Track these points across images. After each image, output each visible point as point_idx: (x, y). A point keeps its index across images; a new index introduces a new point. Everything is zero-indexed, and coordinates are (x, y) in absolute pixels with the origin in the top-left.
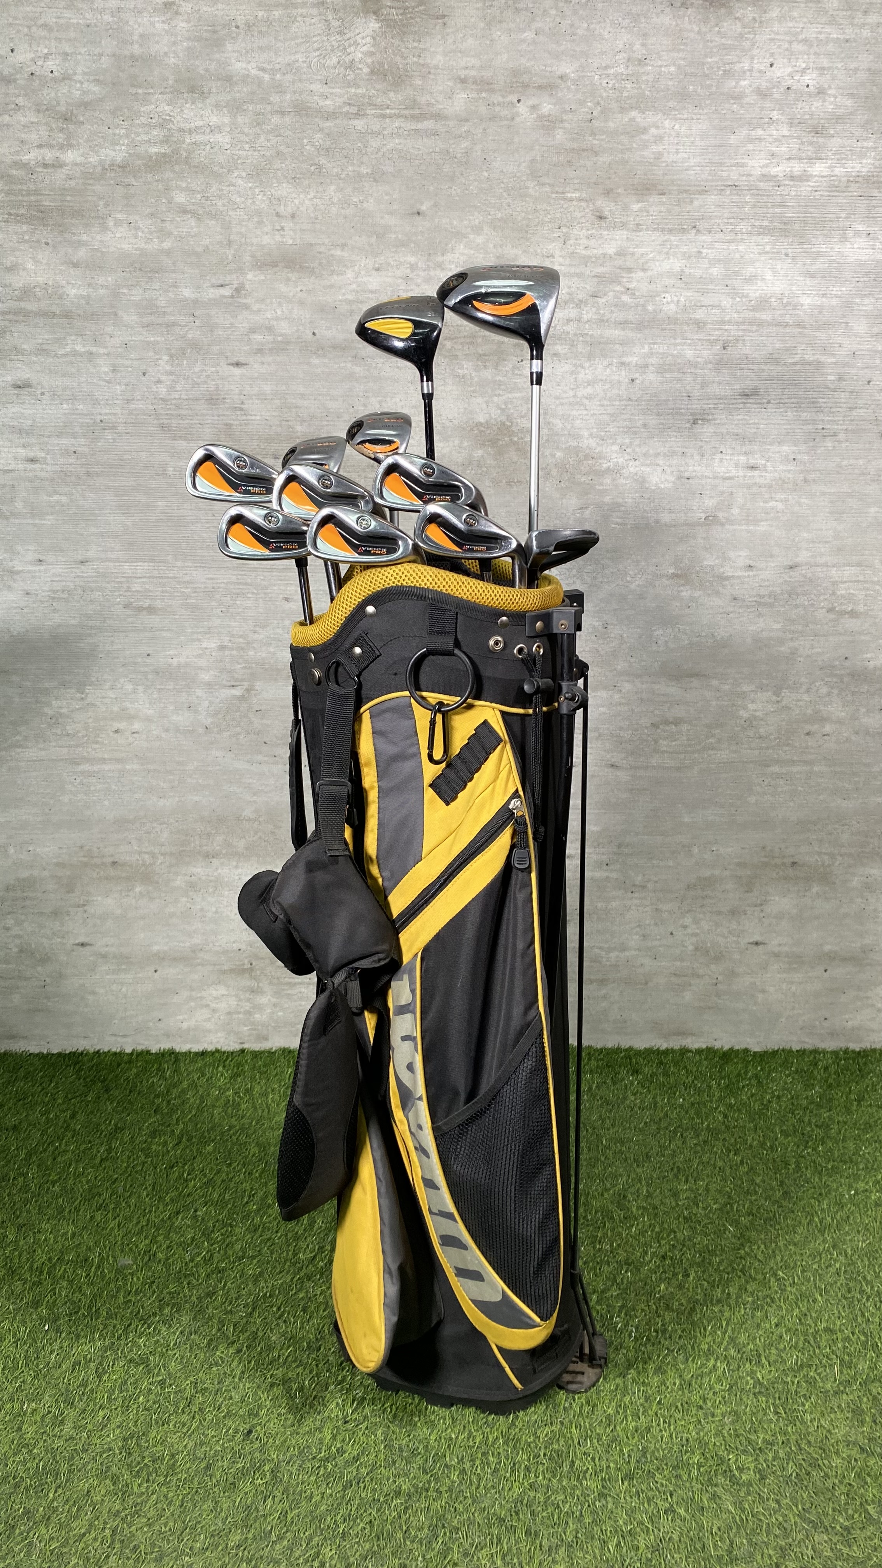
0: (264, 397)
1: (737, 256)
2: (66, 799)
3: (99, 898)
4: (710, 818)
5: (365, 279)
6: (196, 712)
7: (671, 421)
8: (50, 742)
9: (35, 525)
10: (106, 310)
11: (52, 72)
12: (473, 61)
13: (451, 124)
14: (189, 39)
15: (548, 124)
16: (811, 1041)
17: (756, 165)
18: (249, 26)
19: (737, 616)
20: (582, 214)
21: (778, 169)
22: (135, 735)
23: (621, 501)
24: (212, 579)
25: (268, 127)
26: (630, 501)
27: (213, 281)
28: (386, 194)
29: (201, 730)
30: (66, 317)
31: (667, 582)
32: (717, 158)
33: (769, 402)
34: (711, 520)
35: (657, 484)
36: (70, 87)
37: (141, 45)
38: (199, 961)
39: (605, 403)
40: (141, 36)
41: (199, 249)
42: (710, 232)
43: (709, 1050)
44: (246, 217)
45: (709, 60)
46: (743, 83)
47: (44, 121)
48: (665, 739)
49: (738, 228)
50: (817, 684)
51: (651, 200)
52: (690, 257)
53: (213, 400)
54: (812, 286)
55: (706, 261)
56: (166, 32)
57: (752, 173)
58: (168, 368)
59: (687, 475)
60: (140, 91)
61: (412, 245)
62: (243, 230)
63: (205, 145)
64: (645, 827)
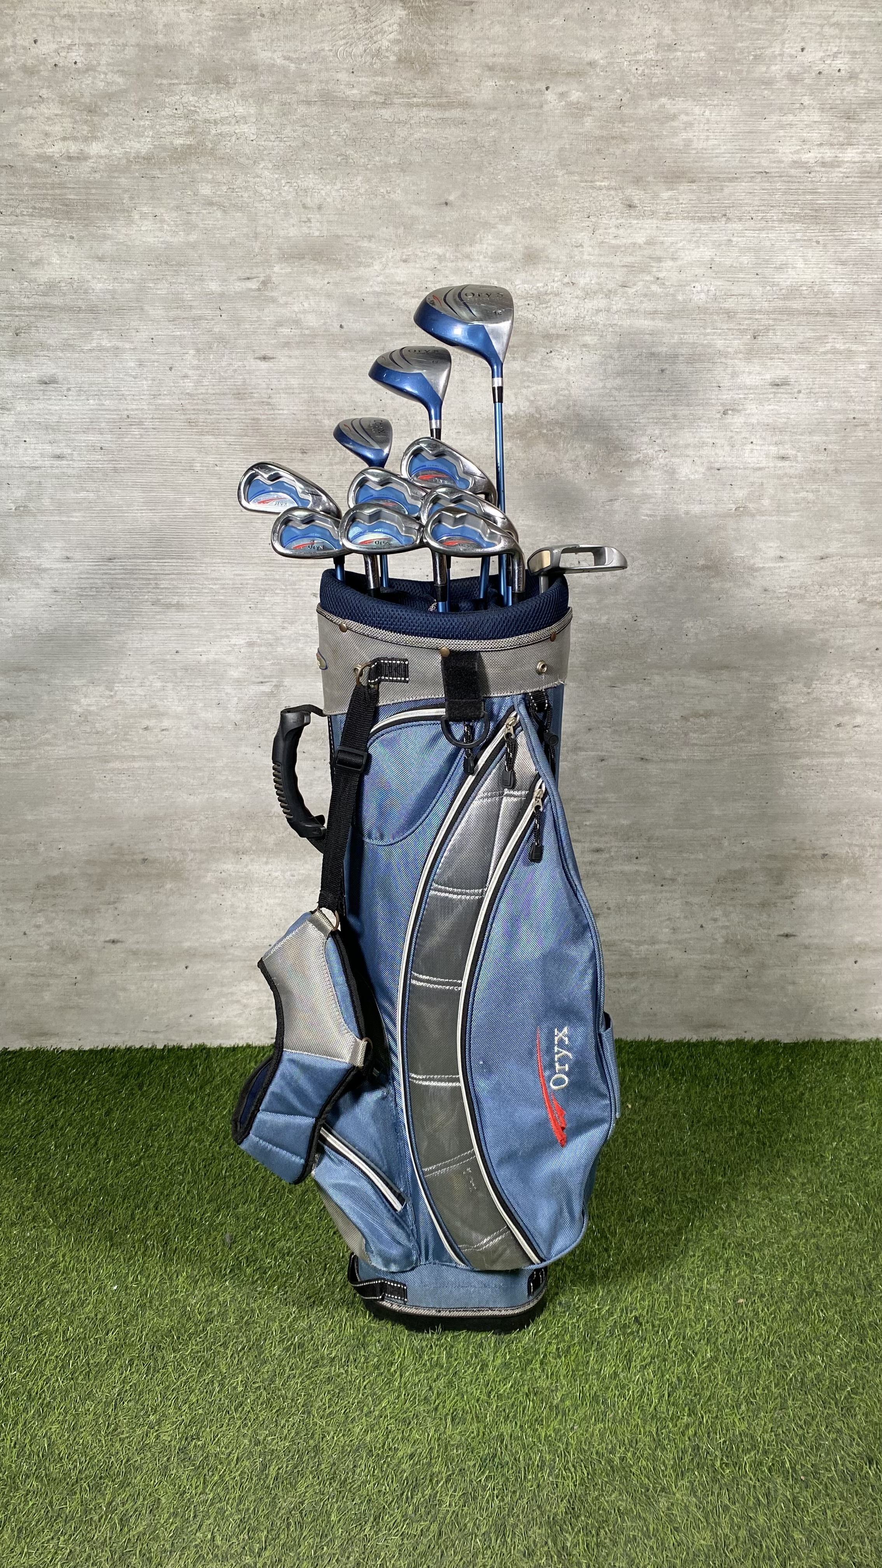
0: (291, 391)
1: (768, 244)
2: (96, 796)
3: (130, 896)
4: (740, 811)
5: (392, 271)
6: (225, 708)
7: (701, 412)
8: (79, 739)
9: (63, 522)
10: (131, 304)
11: (75, 63)
12: (500, 49)
13: (479, 112)
14: (213, 28)
15: (577, 111)
16: (840, 1033)
17: (787, 151)
18: (274, 15)
19: (768, 607)
20: (611, 203)
21: (809, 155)
22: (164, 732)
23: (649, 492)
24: (240, 575)
25: (294, 117)
26: (660, 492)
27: (240, 274)
28: (413, 184)
29: (230, 727)
30: (92, 311)
31: (698, 574)
32: (747, 144)
33: (799, 392)
34: (741, 511)
35: (687, 475)
36: (94, 78)
37: (165, 35)
38: (230, 957)
39: (635, 394)
40: (165, 26)
41: (226, 242)
42: (740, 220)
43: (740, 1042)
44: (272, 209)
45: (740, 45)
46: (773, 68)
47: (68, 113)
48: (695, 731)
49: (768, 216)
50: (848, 675)
51: (682, 188)
52: (720, 245)
53: (240, 395)
54: (843, 274)
55: (736, 249)
56: (191, 21)
57: (784, 159)
58: (196, 362)
59: (717, 465)
60: (165, 82)
61: (440, 236)
62: (270, 222)
63: (231, 136)
64: (675, 820)
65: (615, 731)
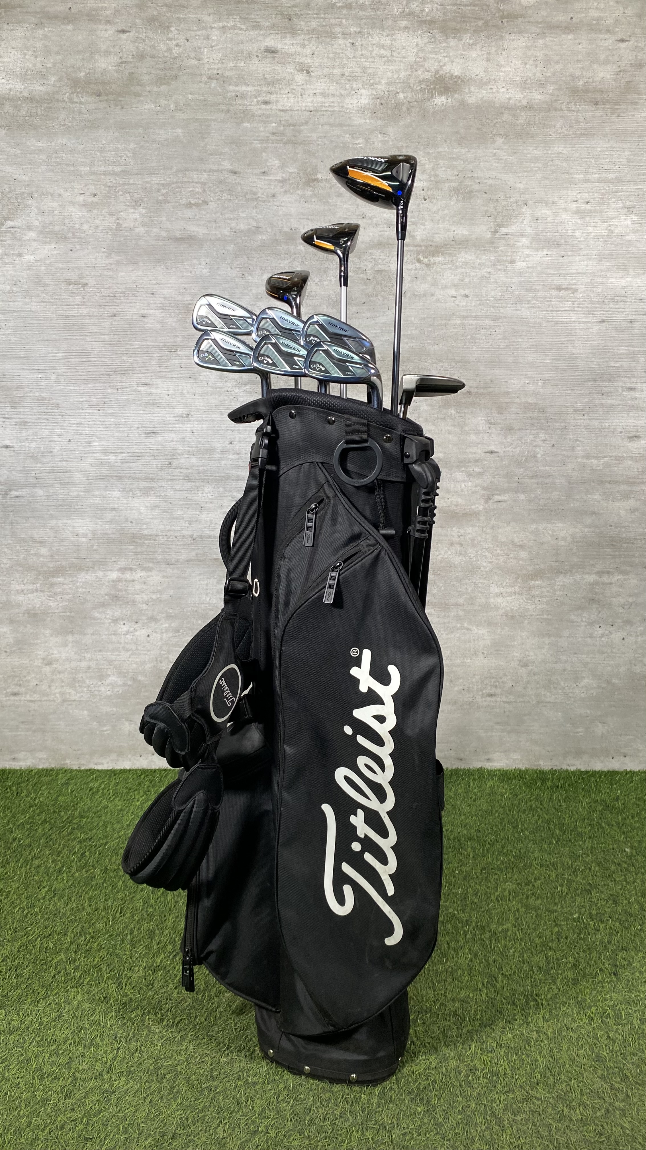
0: (475, 432)
1: (165, 522)
4: (163, 132)
6: (533, 216)
8: (635, 195)
10: (576, 486)
11: (600, 627)
17: (155, 578)
18: (476, 654)
21: (141, 575)
25: (466, 596)
27: (504, 505)
29: (530, 202)
30: (602, 482)
36: (589, 619)
37: (544, 642)
38: (540, 25)
41: (513, 523)
42: (184, 536)
44: (482, 543)
46: (167, 625)
47: (607, 598)
49: (165, 538)
50: (91, 232)
52: (197, 521)
54: (113, 503)
55: (185, 518)
57: (157, 573)
58: (537, 450)
60: (545, 616)
62: (484, 536)
63: (506, 586)
64: (210, 126)
65: (255, 194)
